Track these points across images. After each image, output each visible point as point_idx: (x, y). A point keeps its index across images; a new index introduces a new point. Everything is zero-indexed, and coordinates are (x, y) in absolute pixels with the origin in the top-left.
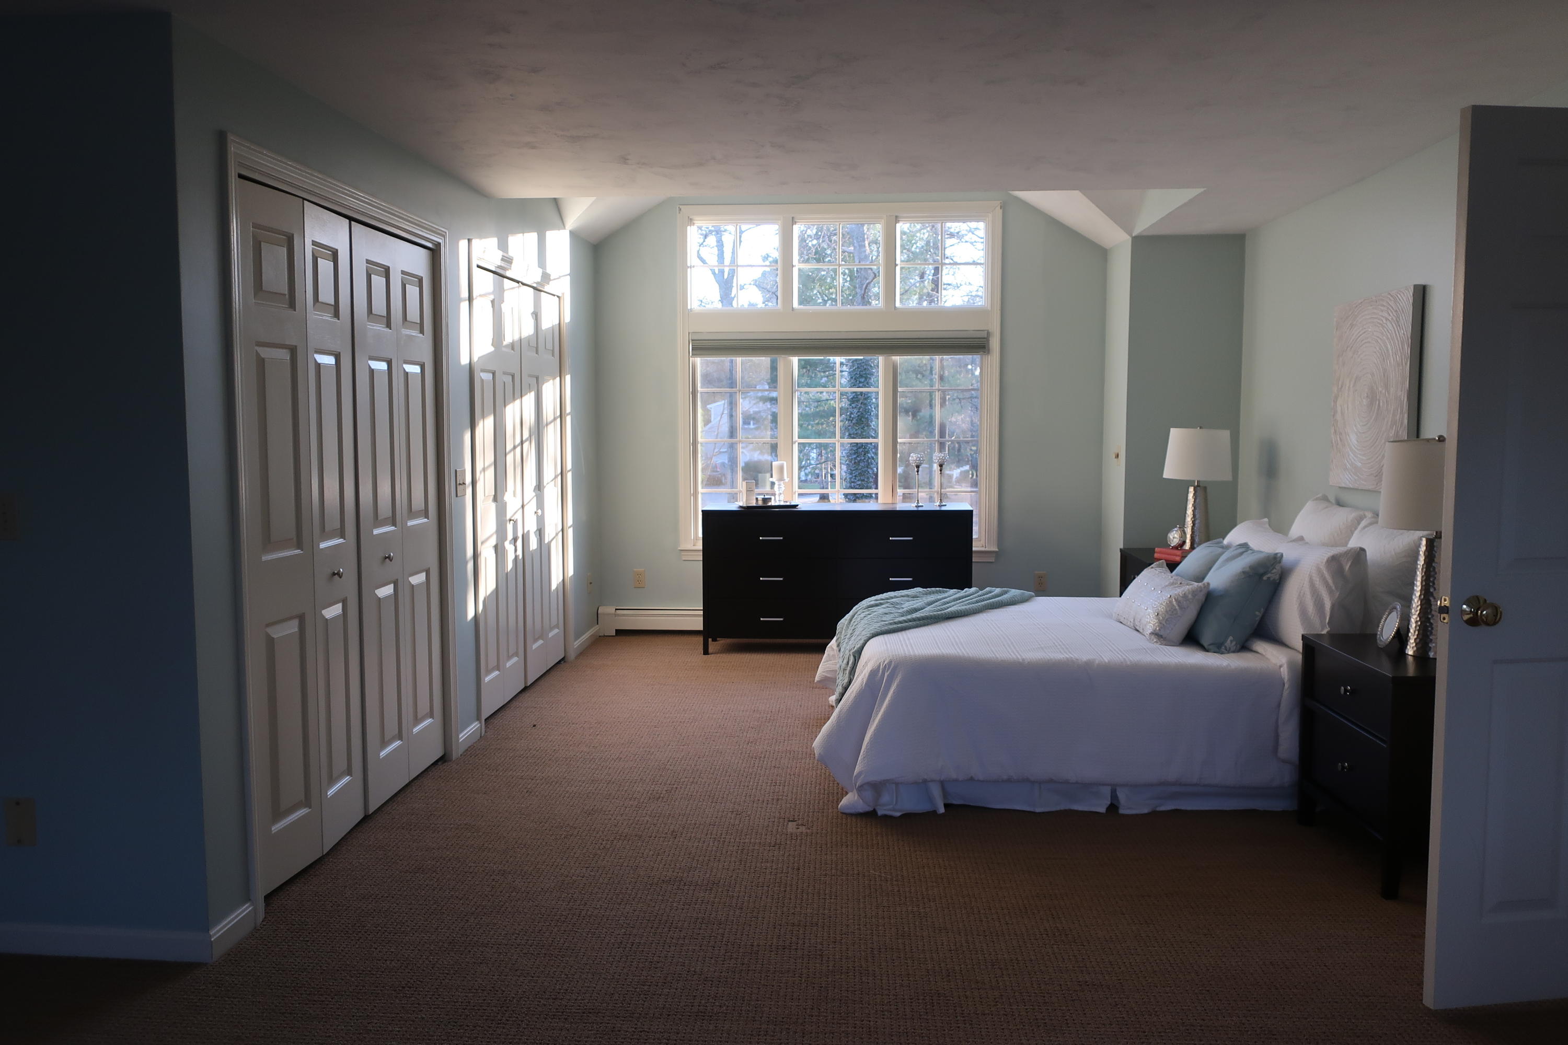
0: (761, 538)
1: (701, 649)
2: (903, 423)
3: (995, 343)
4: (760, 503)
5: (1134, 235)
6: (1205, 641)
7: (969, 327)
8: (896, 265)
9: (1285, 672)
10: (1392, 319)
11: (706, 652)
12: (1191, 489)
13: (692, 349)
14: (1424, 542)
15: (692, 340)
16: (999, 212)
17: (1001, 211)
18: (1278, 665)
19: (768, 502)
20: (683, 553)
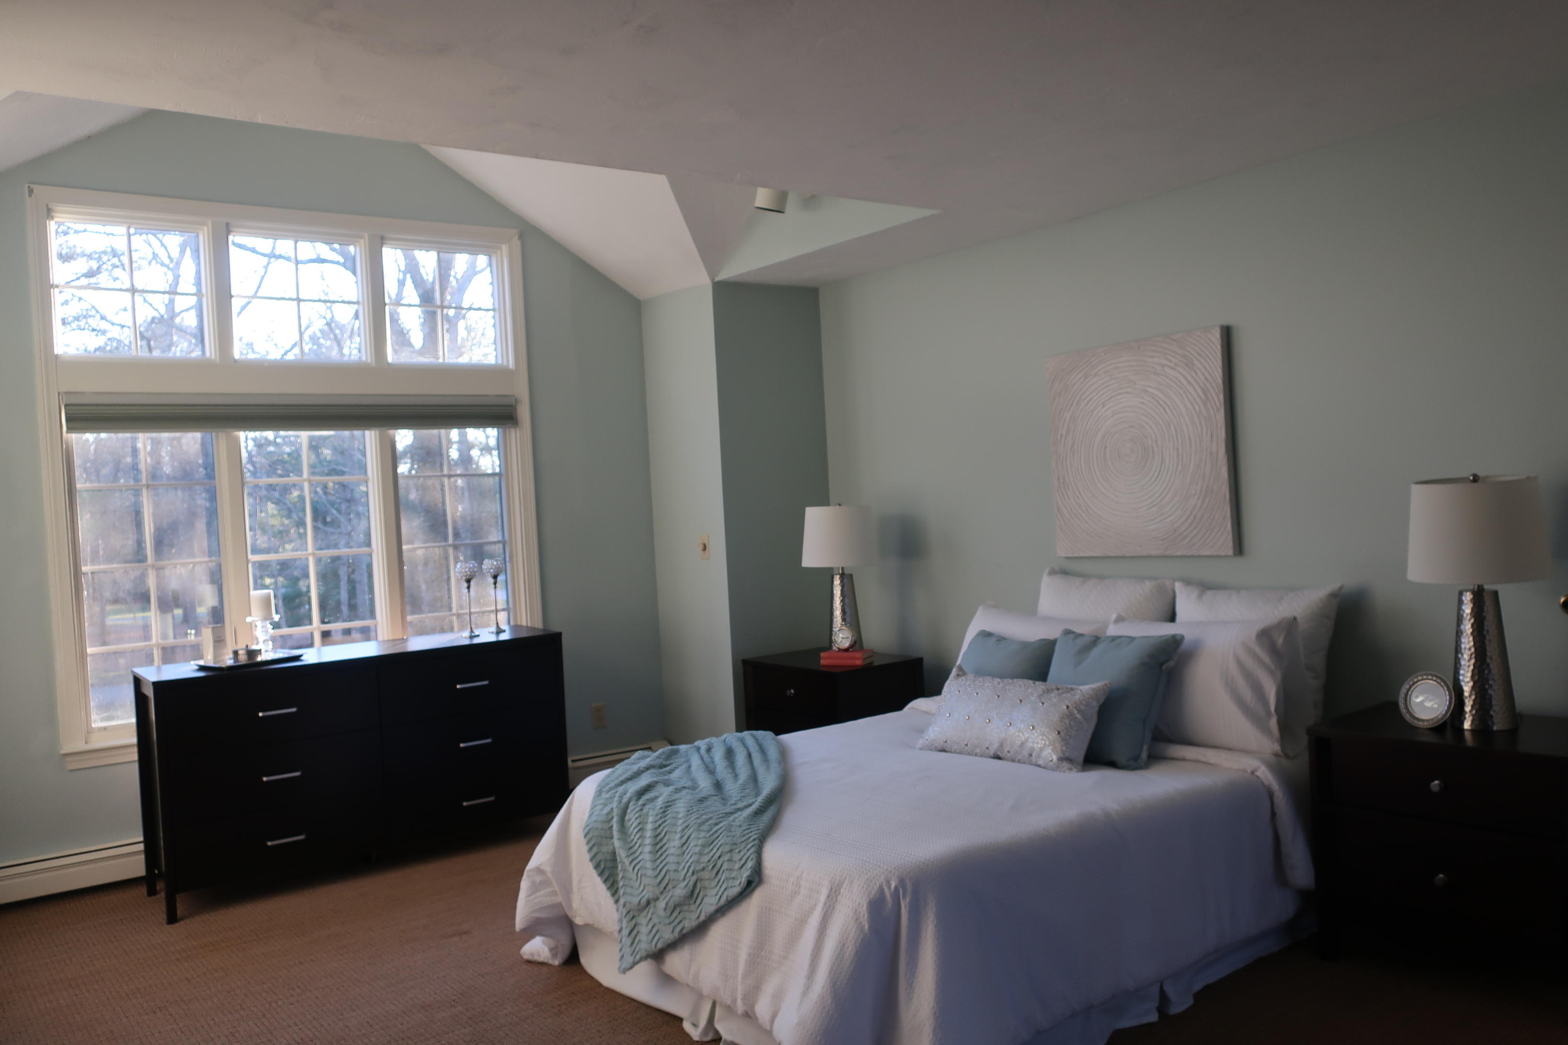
0: (261, 714)
1: (163, 916)
2: (411, 526)
3: (524, 413)
4: (243, 658)
5: (717, 279)
6: (1120, 755)
7: (491, 391)
8: (385, 304)
9: (1265, 774)
10: (1176, 364)
11: (172, 918)
12: (837, 582)
13: (67, 420)
14: (1468, 597)
15: (66, 406)
16: (517, 243)
17: (519, 242)
18: (1249, 771)
19: (257, 656)
20: (69, 759)
